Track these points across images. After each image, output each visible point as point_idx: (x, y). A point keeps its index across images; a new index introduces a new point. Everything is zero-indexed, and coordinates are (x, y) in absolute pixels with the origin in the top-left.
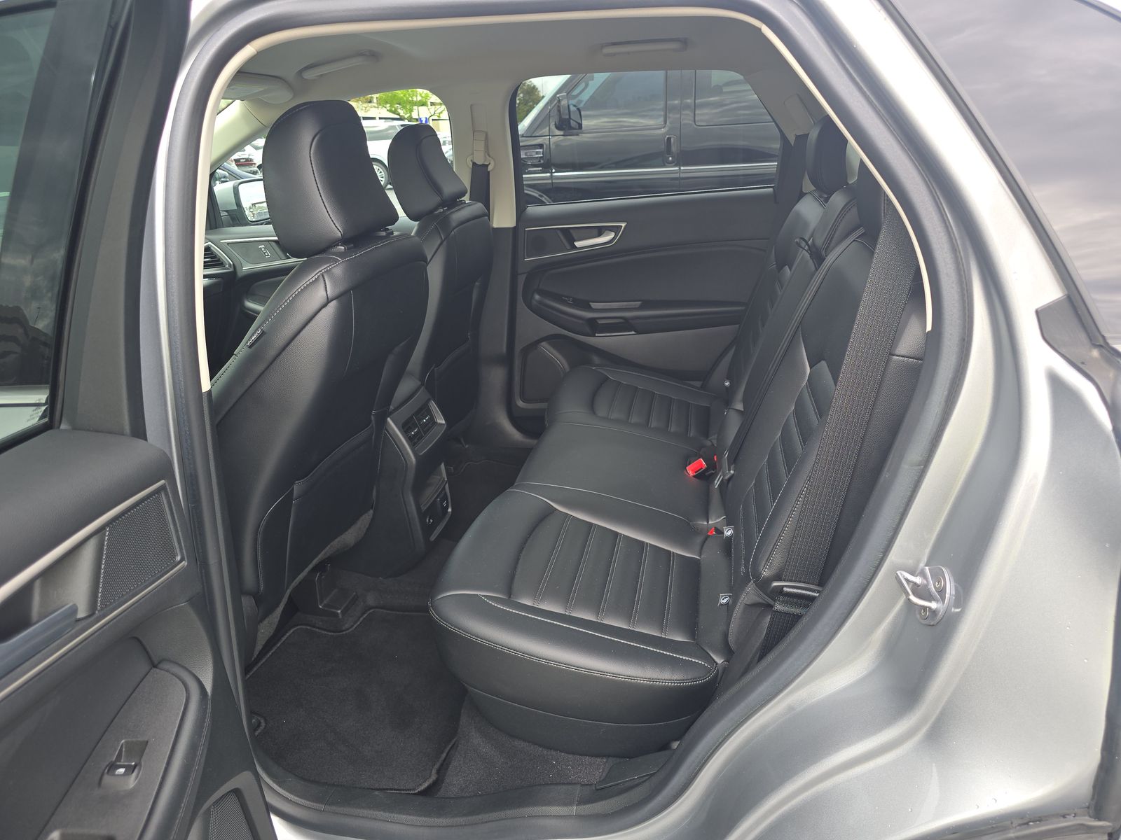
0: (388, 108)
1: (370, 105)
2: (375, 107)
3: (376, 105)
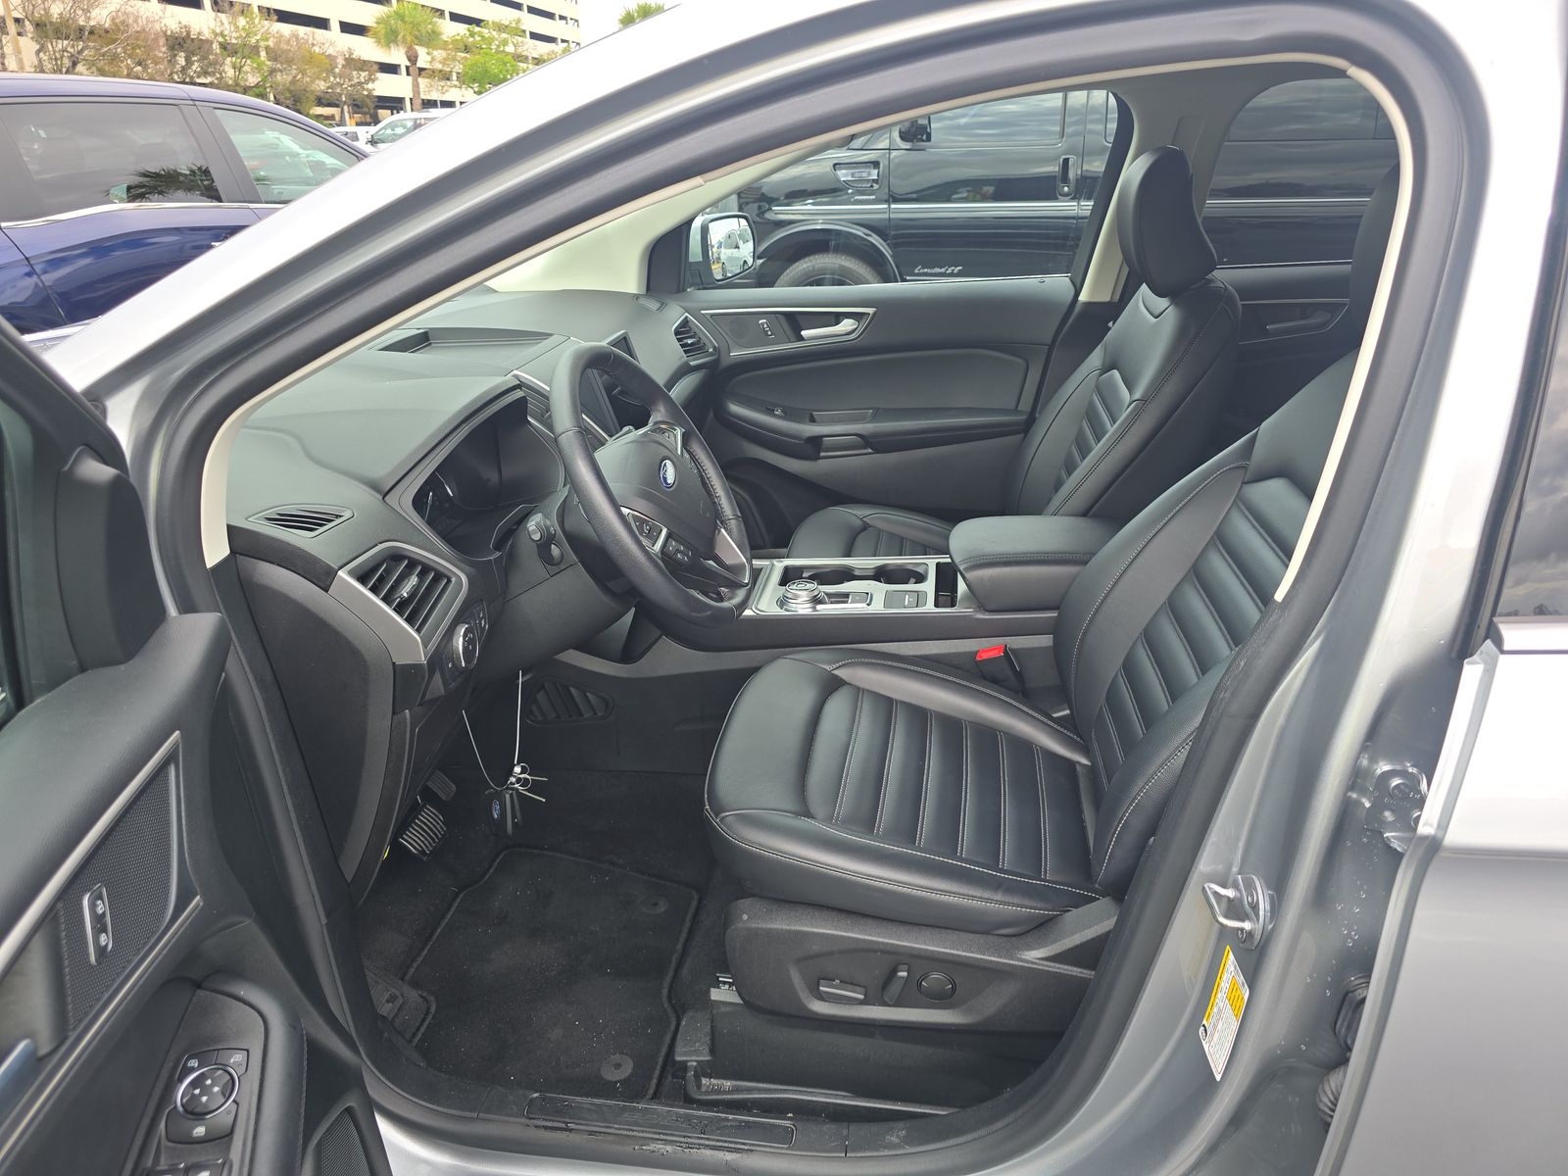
0: (476, 90)
1: (449, 83)
2: (455, 86)
3: (457, 83)
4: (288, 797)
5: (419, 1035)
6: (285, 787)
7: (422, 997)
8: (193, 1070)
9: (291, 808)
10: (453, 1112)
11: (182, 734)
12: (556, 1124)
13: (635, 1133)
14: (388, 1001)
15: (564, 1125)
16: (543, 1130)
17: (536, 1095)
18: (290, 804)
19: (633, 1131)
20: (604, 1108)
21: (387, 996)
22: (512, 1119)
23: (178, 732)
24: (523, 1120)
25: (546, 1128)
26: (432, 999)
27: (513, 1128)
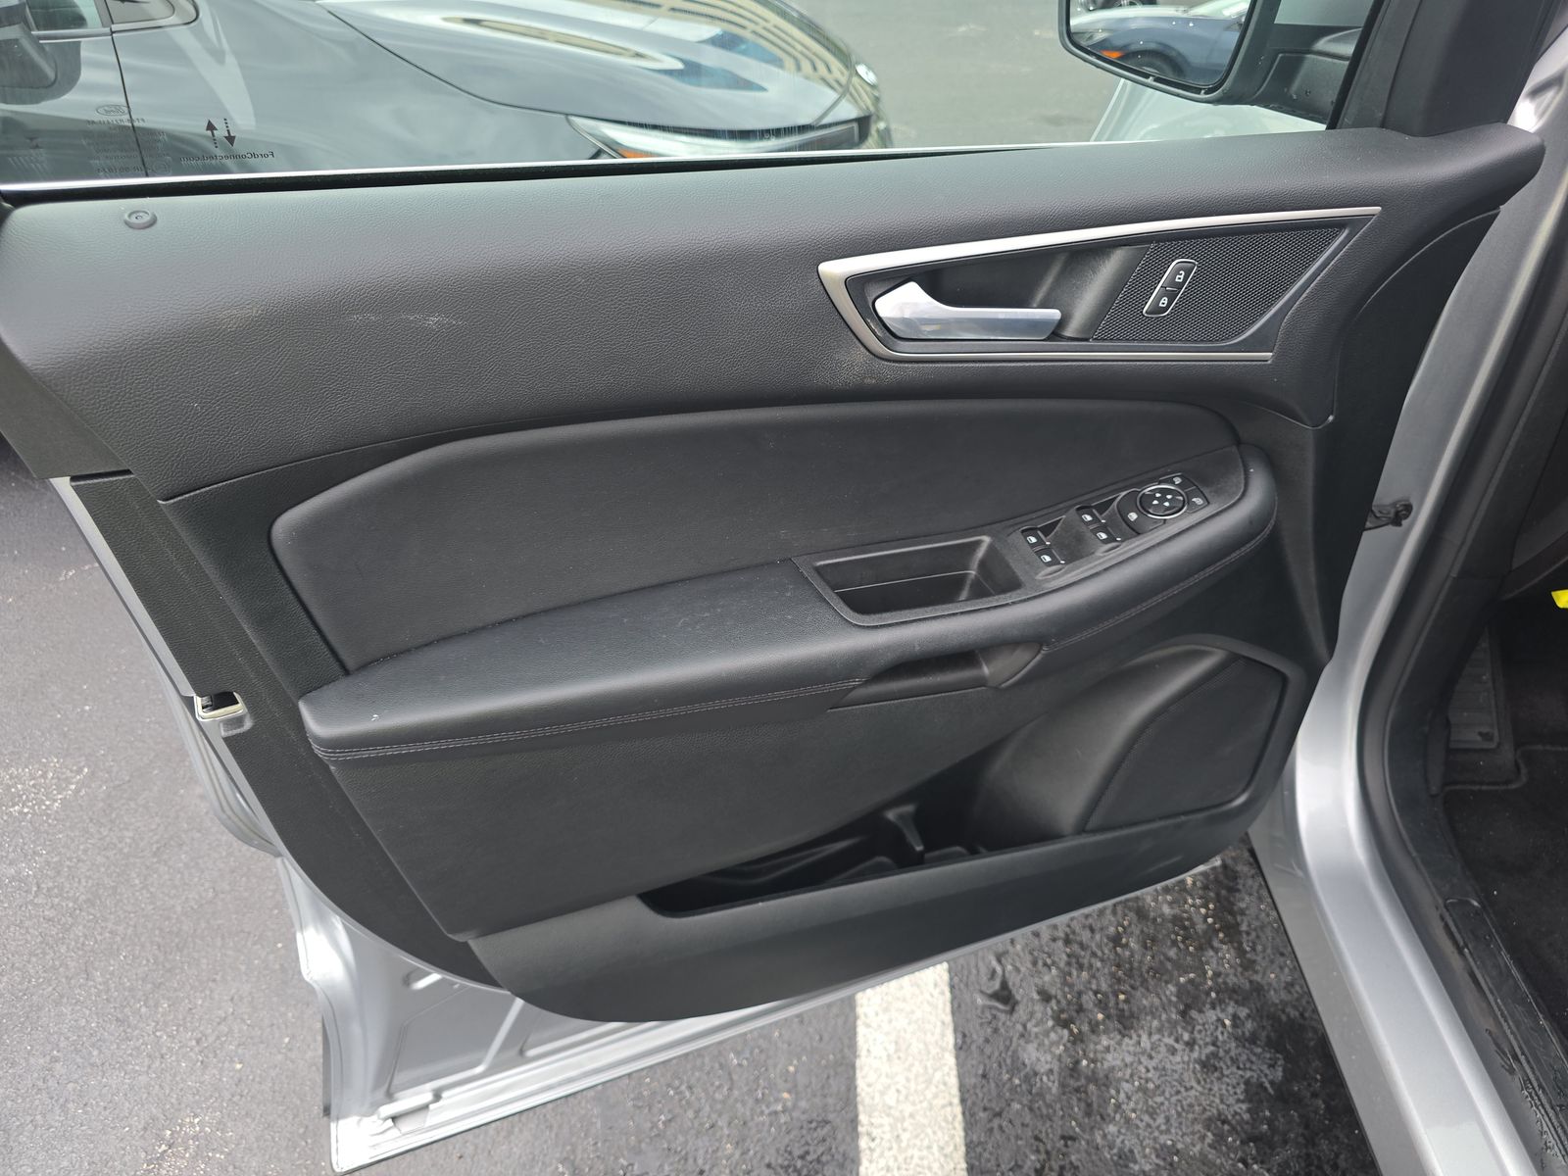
4: (1518, 431)
5: (1476, 788)
6: (1523, 419)
7: (1517, 765)
8: (1173, 483)
9: (1512, 444)
10: (1404, 832)
11: (1381, 213)
12: (1458, 936)
13: (1505, 1025)
14: (1480, 734)
15: (1462, 944)
16: (1443, 924)
17: (1476, 904)
18: (1514, 439)
19: (1506, 1021)
20: (1511, 982)
21: (1485, 730)
22: (1434, 890)
23: (1380, 208)
24: (1440, 901)
25: (1447, 927)
26: (1524, 779)
27: (1427, 897)
